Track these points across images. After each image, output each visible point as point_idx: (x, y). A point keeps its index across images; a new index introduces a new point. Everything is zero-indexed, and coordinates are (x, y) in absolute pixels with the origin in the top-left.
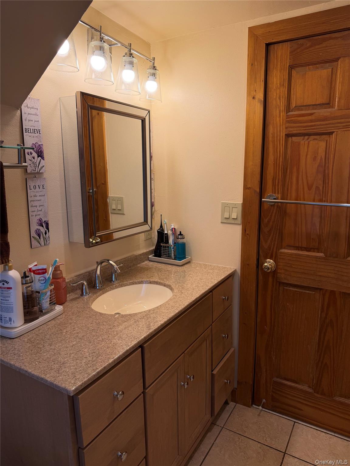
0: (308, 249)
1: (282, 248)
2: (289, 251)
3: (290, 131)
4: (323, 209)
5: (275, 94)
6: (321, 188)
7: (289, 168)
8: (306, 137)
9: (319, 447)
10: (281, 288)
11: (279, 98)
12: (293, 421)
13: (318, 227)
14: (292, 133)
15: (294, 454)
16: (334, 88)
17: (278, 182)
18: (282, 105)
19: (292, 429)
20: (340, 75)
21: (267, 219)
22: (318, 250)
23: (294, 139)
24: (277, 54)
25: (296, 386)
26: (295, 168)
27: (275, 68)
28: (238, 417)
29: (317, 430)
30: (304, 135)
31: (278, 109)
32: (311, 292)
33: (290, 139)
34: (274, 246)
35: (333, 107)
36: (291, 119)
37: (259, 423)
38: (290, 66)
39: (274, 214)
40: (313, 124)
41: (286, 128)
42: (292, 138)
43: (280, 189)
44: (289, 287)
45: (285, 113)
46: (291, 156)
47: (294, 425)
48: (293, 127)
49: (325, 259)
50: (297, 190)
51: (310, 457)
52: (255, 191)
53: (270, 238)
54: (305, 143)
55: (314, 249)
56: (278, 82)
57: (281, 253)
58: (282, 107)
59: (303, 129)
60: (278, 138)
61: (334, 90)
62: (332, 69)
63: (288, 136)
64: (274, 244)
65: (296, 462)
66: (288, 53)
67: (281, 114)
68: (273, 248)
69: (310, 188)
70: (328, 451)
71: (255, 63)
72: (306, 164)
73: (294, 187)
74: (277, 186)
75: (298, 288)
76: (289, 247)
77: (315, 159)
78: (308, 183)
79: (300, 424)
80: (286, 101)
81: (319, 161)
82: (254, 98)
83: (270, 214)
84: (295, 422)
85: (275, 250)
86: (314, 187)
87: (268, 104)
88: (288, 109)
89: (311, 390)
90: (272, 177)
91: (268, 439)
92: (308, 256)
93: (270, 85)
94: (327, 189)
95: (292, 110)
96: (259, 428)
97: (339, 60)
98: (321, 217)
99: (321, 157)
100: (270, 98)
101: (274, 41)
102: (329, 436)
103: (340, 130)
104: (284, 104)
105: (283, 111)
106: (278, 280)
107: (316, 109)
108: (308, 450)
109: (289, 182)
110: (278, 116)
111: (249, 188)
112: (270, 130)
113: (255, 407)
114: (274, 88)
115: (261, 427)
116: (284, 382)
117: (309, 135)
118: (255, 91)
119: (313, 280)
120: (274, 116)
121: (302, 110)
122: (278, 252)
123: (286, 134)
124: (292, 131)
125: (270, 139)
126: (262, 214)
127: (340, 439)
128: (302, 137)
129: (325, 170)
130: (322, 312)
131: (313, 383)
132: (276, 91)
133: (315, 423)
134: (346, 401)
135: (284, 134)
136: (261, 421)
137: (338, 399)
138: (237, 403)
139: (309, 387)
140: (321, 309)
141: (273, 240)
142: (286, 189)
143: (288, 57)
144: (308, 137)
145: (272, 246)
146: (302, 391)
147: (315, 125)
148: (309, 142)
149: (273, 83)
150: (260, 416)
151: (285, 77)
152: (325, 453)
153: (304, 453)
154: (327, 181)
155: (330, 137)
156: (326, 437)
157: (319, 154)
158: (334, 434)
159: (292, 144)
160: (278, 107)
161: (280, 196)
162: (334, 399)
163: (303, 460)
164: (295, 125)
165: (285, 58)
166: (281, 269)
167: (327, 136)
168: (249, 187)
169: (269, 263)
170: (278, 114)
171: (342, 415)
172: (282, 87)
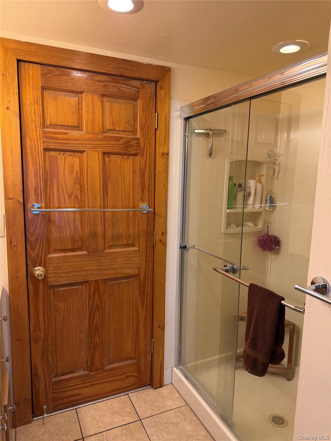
0: (73, 250)
1: (49, 253)
2: (57, 255)
3: (47, 146)
4: (82, 214)
5: (30, 110)
6: (79, 197)
7: (49, 178)
8: (62, 153)
9: (103, 415)
10: (52, 292)
11: (34, 114)
12: (75, 409)
13: (80, 230)
14: (49, 148)
15: (90, 433)
16: (82, 114)
17: (41, 192)
18: (37, 121)
19: (78, 416)
20: (85, 105)
21: (33, 227)
22: (81, 249)
23: (51, 153)
24: (28, 72)
25: (74, 376)
26: (55, 179)
27: (27, 85)
28: (24, 439)
29: (95, 403)
30: (61, 150)
31: (34, 124)
32: (79, 287)
33: (47, 153)
34: (42, 252)
35: (81, 130)
36: (47, 135)
37: (48, 431)
38: (43, 87)
39: (39, 223)
40: (68, 142)
41: (44, 142)
42: (49, 153)
43: (43, 199)
44: (59, 288)
45: (41, 129)
46: (50, 169)
47: (77, 412)
48: (51, 143)
49: (88, 255)
50: (59, 199)
51: (102, 427)
52: (18, 201)
53: (38, 246)
54: (62, 158)
55: (78, 249)
56: (32, 99)
57: (49, 258)
58: (37, 123)
59: (59, 145)
60: (37, 151)
61: (81, 116)
62: (79, 99)
63: (46, 150)
64: (42, 251)
65: (95, 438)
66: (40, 75)
67: (38, 129)
68: (42, 255)
69: (70, 197)
70: (110, 413)
71: (6, 74)
72: (64, 176)
73: (56, 197)
74: (40, 196)
75: (67, 287)
76: (56, 251)
77: (72, 172)
78: (67, 193)
79: (80, 407)
80: (41, 118)
81: (75, 174)
82: (8, 108)
83: (35, 223)
84: (76, 409)
85: (43, 257)
86: (73, 196)
87: (23, 117)
88: (44, 125)
89: (87, 372)
90: (34, 187)
91: (63, 438)
92: (74, 256)
93: (24, 100)
94: (84, 197)
95: (47, 127)
96: (51, 434)
97: (83, 93)
98: (81, 221)
99: (77, 171)
100: (24, 112)
101: (25, 59)
102: (105, 402)
103: (90, 150)
104: (39, 120)
105: (39, 127)
106: (49, 285)
107: (68, 130)
108: (98, 423)
109: (50, 192)
110: (34, 130)
111: (11, 199)
112: (28, 142)
113: (36, 420)
114: (28, 104)
115: (52, 432)
116: (62, 378)
117: (65, 151)
118: (9, 102)
119: (80, 275)
120: (31, 130)
121: (56, 128)
122: (46, 257)
123: (44, 148)
124: (49, 146)
125: (29, 151)
126: (27, 223)
127: (113, 399)
128: (59, 153)
129: (81, 182)
130: (89, 301)
131: (87, 365)
132: (30, 107)
133: (92, 398)
134: (113, 366)
135: (42, 148)
136: (49, 428)
137: (107, 367)
138: (16, 428)
139: (85, 370)
140: (88, 299)
141: (41, 247)
142: (48, 198)
143: (40, 78)
144: (64, 153)
145: (40, 253)
146: (79, 377)
147: (69, 143)
148: (65, 157)
149: (27, 98)
150: (45, 424)
151: (38, 96)
152: (109, 416)
153: (96, 428)
154: (83, 191)
155: (82, 154)
156: (104, 404)
157: (75, 168)
158: (108, 399)
159: (49, 158)
160: (33, 122)
161: (43, 205)
162: (105, 369)
163: (99, 433)
164: (51, 141)
165: (37, 79)
166: (51, 273)
167: (79, 153)
168: (11, 197)
169: (39, 271)
170: (34, 128)
171: (112, 379)
172: (36, 104)
